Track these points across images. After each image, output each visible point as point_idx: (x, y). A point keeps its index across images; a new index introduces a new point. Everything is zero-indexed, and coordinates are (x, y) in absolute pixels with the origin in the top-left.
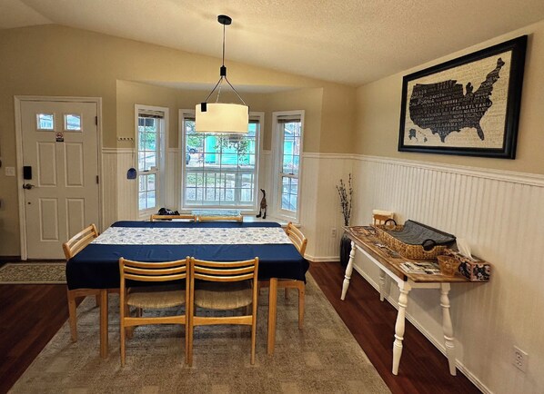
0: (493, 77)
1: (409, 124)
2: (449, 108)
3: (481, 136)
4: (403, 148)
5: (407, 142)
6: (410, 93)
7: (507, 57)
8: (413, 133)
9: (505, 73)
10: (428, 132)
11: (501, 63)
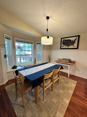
0: (76, 39)
1: (62, 45)
2: (69, 43)
3: (74, 46)
4: (61, 49)
5: (62, 48)
6: (62, 40)
7: (77, 37)
8: (63, 46)
9: (77, 39)
10: (66, 46)
11: (77, 38)
